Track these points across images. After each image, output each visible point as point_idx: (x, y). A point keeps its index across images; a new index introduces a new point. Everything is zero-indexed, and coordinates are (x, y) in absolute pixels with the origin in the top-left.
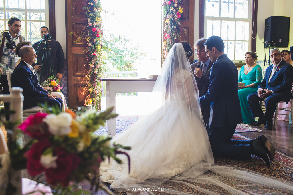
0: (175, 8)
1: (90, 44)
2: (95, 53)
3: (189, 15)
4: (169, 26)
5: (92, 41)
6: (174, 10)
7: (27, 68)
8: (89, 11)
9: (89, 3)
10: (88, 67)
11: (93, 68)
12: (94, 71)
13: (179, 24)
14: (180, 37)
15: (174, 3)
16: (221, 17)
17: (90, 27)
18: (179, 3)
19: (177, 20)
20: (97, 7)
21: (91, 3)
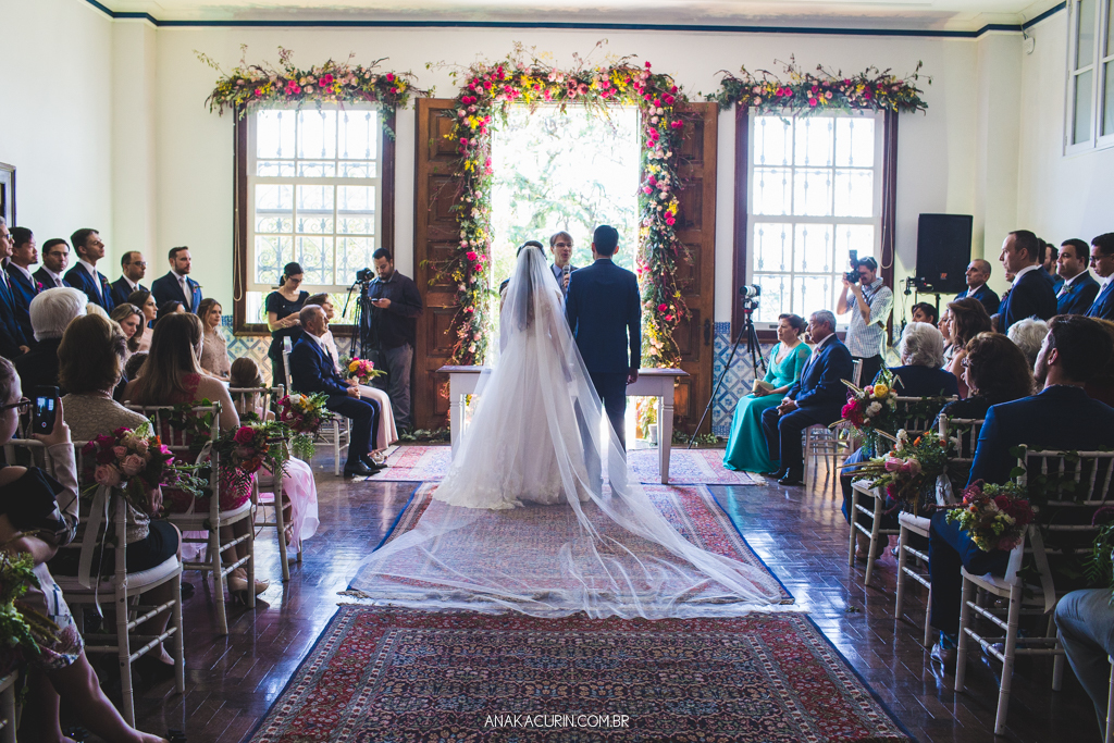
0: (660, 202)
1: (463, 287)
2: (471, 307)
3: (701, 214)
4: (647, 244)
5: (467, 279)
6: (659, 208)
8: (463, 216)
9: (462, 199)
10: (456, 338)
11: (466, 339)
12: (468, 346)
13: (673, 238)
14: (676, 268)
15: (661, 191)
16: (795, 214)
17: (464, 249)
18: (672, 191)
19: (666, 230)
20: (481, 206)
21: (466, 197)
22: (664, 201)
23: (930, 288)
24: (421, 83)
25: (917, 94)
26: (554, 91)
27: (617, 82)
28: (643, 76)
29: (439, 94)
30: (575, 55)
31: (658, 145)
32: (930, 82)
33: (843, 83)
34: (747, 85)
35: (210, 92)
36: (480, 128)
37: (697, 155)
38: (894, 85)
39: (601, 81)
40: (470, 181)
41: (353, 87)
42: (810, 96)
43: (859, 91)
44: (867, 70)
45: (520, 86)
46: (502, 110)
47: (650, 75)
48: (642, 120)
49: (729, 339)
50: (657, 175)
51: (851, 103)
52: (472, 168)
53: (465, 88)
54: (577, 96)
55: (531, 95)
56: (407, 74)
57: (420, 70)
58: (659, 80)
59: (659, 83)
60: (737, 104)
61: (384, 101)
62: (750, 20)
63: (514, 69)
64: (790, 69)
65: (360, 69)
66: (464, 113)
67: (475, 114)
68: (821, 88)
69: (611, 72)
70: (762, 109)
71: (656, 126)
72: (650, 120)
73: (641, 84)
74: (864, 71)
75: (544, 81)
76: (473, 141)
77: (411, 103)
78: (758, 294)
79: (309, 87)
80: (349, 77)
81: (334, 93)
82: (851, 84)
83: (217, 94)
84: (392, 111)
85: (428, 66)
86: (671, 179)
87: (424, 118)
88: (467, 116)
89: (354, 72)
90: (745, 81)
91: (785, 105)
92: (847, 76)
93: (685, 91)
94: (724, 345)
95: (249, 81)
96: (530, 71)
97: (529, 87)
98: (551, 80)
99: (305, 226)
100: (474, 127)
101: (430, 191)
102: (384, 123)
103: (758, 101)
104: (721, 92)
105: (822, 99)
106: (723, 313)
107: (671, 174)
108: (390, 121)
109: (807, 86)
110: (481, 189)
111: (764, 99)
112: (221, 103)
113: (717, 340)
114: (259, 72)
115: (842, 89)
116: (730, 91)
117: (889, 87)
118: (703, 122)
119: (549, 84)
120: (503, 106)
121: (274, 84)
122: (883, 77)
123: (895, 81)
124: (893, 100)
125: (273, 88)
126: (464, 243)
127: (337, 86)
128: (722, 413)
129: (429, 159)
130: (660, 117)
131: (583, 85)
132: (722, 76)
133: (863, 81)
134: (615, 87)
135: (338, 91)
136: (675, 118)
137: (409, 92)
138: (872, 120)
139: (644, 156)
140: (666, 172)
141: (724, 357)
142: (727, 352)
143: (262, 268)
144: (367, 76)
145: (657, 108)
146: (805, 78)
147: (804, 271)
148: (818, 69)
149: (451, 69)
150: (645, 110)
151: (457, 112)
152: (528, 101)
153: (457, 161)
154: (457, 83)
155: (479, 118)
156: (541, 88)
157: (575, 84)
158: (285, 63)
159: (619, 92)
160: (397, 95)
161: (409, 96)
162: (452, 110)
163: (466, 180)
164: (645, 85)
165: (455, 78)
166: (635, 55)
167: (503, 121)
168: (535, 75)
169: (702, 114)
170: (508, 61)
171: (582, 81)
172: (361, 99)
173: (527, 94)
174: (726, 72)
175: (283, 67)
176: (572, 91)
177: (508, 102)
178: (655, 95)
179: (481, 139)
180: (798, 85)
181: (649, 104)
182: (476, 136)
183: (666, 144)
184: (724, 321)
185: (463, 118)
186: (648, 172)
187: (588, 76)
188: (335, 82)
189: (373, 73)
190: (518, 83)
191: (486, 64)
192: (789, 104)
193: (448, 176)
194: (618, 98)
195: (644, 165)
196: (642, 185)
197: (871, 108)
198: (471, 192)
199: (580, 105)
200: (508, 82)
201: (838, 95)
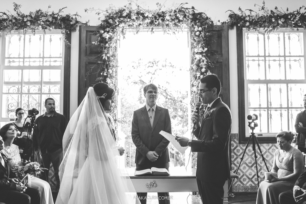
4: (196, 95)
15: (202, 68)
16: (267, 79)
18: (208, 68)
20: (111, 77)
21: (103, 73)
22: (204, 73)
24: (83, 20)
26: (148, 21)
27: (178, 15)
28: (191, 13)
29: (91, 24)
30: (157, 4)
31: (200, 45)
33: (290, 14)
34: (241, 17)
36: (110, 39)
37: (219, 51)
39: (170, 15)
40: (106, 65)
41: (49, 21)
42: (273, 20)
43: (297, 18)
44: (300, 8)
46: (122, 31)
47: (194, 13)
48: (191, 33)
49: (238, 142)
50: (200, 60)
51: (293, 24)
52: (107, 58)
53: (104, 21)
54: (159, 24)
55: (136, 23)
56: (75, 15)
57: (81, 13)
58: (199, 15)
59: (199, 16)
60: (237, 26)
61: (66, 28)
63: (128, 12)
64: (263, 8)
65: (53, 14)
66: (103, 32)
67: (108, 32)
68: (278, 17)
69: (175, 11)
70: (250, 28)
71: (199, 36)
72: (195, 34)
73: (190, 17)
74: (299, 9)
75: (142, 16)
76: (107, 45)
77: (78, 28)
78: (257, 119)
79: (28, 22)
80: (48, 17)
81: (40, 25)
82: (292, 14)
84: (69, 32)
85: (86, 11)
86: (207, 62)
87: (84, 35)
89: (51, 15)
90: (240, 15)
91: (260, 27)
92: (290, 11)
93: (212, 19)
94: (235, 145)
96: (135, 12)
97: (135, 19)
98: (146, 15)
99: (30, 90)
100: (107, 38)
101: (86, 70)
102: (65, 39)
103: (248, 24)
104: (229, 21)
105: (280, 22)
106: (235, 129)
108: (68, 38)
109: (271, 17)
110: (111, 69)
111: (251, 23)
113: (232, 142)
114: (4, 15)
115: (289, 17)
116: (233, 20)
118: (221, 34)
119: (145, 18)
120: (123, 29)
121: (11, 21)
125: (10, 23)
127: (41, 21)
129: (86, 55)
130: (200, 32)
131: (161, 18)
132: (229, 13)
133: (298, 13)
134: (177, 18)
135: (42, 23)
136: (208, 32)
137: (77, 24)
138: (302, 34)
139: (193, 51)
140: (205, 58)
141: (235, 151)
142: (237, 148)
143: (10, 111)
144: (56, 16)
145: (198, 27)
146: (270, 13)
147: (271, 107)
148: (275, 9)
149: (98, 11)
150: (192, 29)
151: (99, 32)
152: (135, 26)
153: (99, 55)
154: (100, 19)
155: (110, 33)
156: (141, 19)
157: (158, 17)
158: (17, 10)
159: (179, 21)
160: (71, 25)
161: (77, 26)
162: (97, 31)
163: (104, 64)
164: (192, 17)
165: (99, 16)
166: (187, 3)
167: (123, 37)
168: (138, 13)
169: (221, 30)
170: (125, 8)
171: (161, 16)
172: (53, 27)
173: (134, 23)
174: (231, 11)
175: (16, 12)
176: (156, 20)
177: (125, 27)
178: (197, 21)
179: (111, 44)
180: (267, 16)
181: (194, 26)
182: (109, 43)
183: (204, 45)
184: (235, 133)
185: (102, 34)
186: (195, 59)
187: (164, 14)
188: (41, 19)
189: (60, 15)
190: (130, 18)
191: (114, 9)
192: (263, 25)
193: (95, 63)
194: (179, 24)
195: (193, 56)
196: (192, 65)
197: (303, 27)
198: (106, 70)
199: (160, 29)
200: (125, 17)
201: (287, 20)
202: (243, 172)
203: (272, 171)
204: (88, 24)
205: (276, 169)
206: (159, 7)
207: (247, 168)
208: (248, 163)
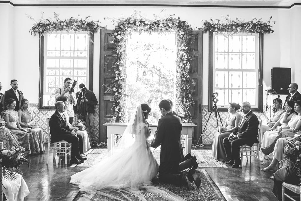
0: (184, 64)
1: (116, 94)
2: (119, 100)
3: (197, 68)
4: (179, 78)
5: (118, 91)
6: (183, 66)
7: (59, 115)
8: (116, 69)
9: (116, 63)
10: (114, 111)
11: (118, 111)
12: (118, 114)
13: (188, 76)
14: (189, 87)
15: (184, 60)
16: (229, 68)
17: (117, 81)
18: (188, 60)
19: (186, 74)
20: (122, 66)
21: (117, 63)
23: (276, 93)
24: (102, 25)
25: (270, 27)
27: (168, 23)
28: (178, 21)
29: (108, 28)
30: (154, 15)
31: (183, 45)
32: (275, 23)
33: (245, 24)
34: (212, 25)
35: (31, 28)
36: (122, 39)
37: (196, 48)
38: (262, 24)
39: (163, 23)
40: (118, 57)
41: (79, 26)
42: (234, 28)
43: (251, 26)
44: (253, 19)
45: (136, 25)
46: (130, 34)
47: (180, 22)
48: (177, 36)
49: (207, 111)
50: (182, 55)
51: (248, 30)
52: (119, 53)
53: (117, 26)
54: (155, 29)
55: (139, 28)
56: (97, 22)
57: (101, 20)
58: (183, 23)
59: (183, 24)
60: (209, 31)
61: (90, 30)
62: (213, 3)
63: (134, 20)
64: (227, 19)
65: (81, 20)
66: (116, 34)
67: (120, 34)
68: (238, 25)
69: (166, 20)
70: (218, 33)
71: (182, 38)
72: (180, 36)
75: (144, 23)
76: (120, 44)
77: (99, 31)
78: (218, 96)
79: (64, 26)
80: (78, 23)
81: (73, 28)
82: (248, 24)
83: (34, 28)
84: (92, 34)
85: (104, 19)
86: (187, 56)
87: (103, 36)
88: (118, 35)
89: (80, 21)
90: (212, 23)
91: (225, 31)
92: (246, 21)
93: (192, 27)
95: (44, 24)
96: (139, 20)
97: (139, 25)
98: (146, 23)
99: (64, 74)
100: (120, 39)
101: (105, 61)
102: (90, 38)
103: (216, 30)
104: (204, 27)
105: (238, 29)
106: (205, 102)
107: (187, 54)
108: (92, 37)
109: (233, 25)
110: (122, 60)
111: (219, 29)
112: (35, 32)
113: (203, 111)
114: (47, 21)
115: (245, 26)
116: (207, 27)
117: (260, 25)
118: (198, 37)
119: (145, 24)
120: (130, 32)
121: (52, 25)
122: (258, 22)
123: (263, 23)
124: (262, 29)
125: (52, 26)
126: (117, 79)
127: (73, 25)
128: (205, 136)
129: (105, 50)
130: (183, 35)
131: (157, 25)
132: (204, 22)
133: (252, 23)
134: (168, 25)
135: (74, 27)
136: (189, 35)
137: (98, 28)
138: (254, 37)
139: (178, 49)
140: (186, 54)
141: (206, 117)
142: (207, 115)
143: (50, 88)
144: (84, 22)
145: (182, 32)
146: (232, 22)
147: (232, 87)
148: (236, 19)
149: (112, 20)
150: (178, 33)
151: (114, 34)
152: (138, 30)
153: (114, 50)
154: (114, 24)
155: (122, 36)
156: (143, 26)
157: (154, 24)
158: (56, 18)
159: (169, 27)
160: (94, 29)
161: (98, 29)
162: (112, 33)
163: (117, 57)
164: (178, 25)
165: (114, 23)
166: (175, 15)
167: (130, 37)
168: (141, 21)
169: (197, 34)
170: (132, 17)
171: (157, 23)
172: (82, 30)
173: (138, 28)
174: (205, 20)
175: (56, 19)
176: (153, 27)
177: (131, 31)
178: (181, 28)
179: (122, 43)
180: (230, 25)
181: (179, 31)
182: (121, 42)
183: (185, 44)
184: (205, 105)
185: (116, 36)
186: (179, 54)
187: (159, 22)
188: (73, 24)
189: (86, 21)
190: (135, 24)
191: (124, 18)
192: (227, 31)
193: (111, 56)
194: (169, 29)
195: (178, 52)
196: (177, 58)
197: (254, 32)
198: (119, 61)
199: (156, 32)
200: (132, 24)
201: (244, 28)
202: (210, 131)
203: (224, 127)
204: (106, 28)
205: (227, 125)
206: (156, 17)
207: (213, 128)
208: (214, 125)
